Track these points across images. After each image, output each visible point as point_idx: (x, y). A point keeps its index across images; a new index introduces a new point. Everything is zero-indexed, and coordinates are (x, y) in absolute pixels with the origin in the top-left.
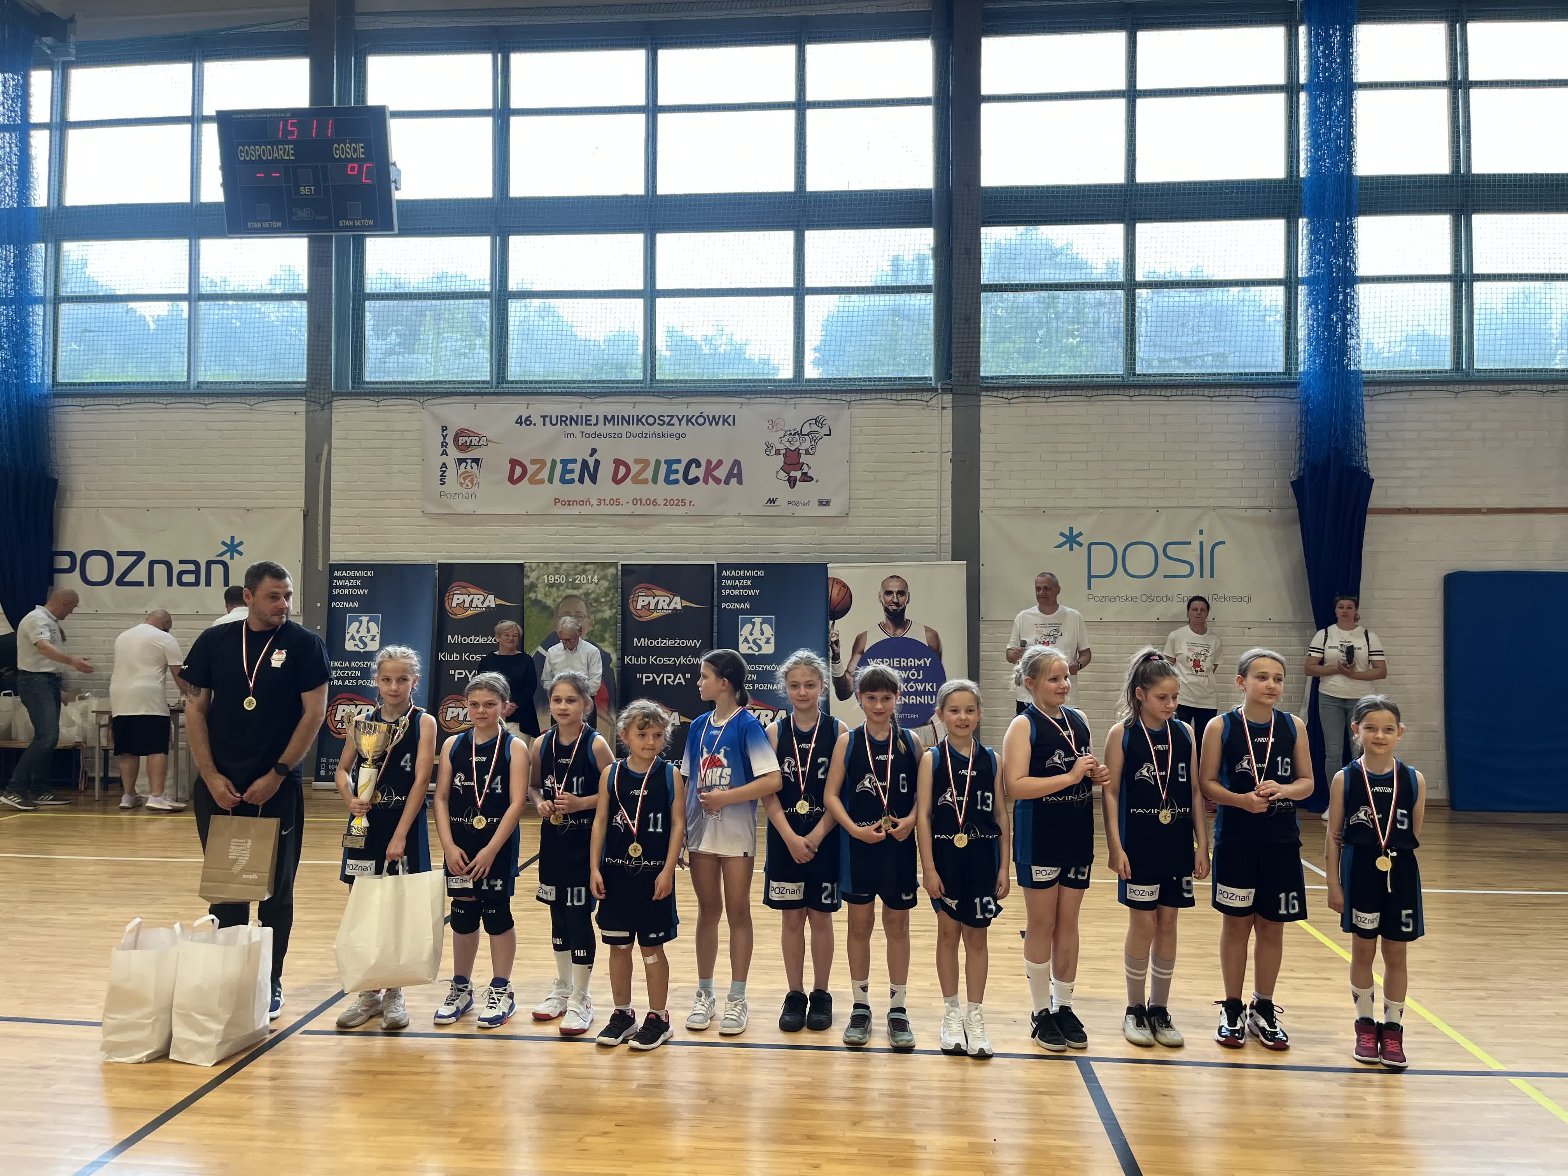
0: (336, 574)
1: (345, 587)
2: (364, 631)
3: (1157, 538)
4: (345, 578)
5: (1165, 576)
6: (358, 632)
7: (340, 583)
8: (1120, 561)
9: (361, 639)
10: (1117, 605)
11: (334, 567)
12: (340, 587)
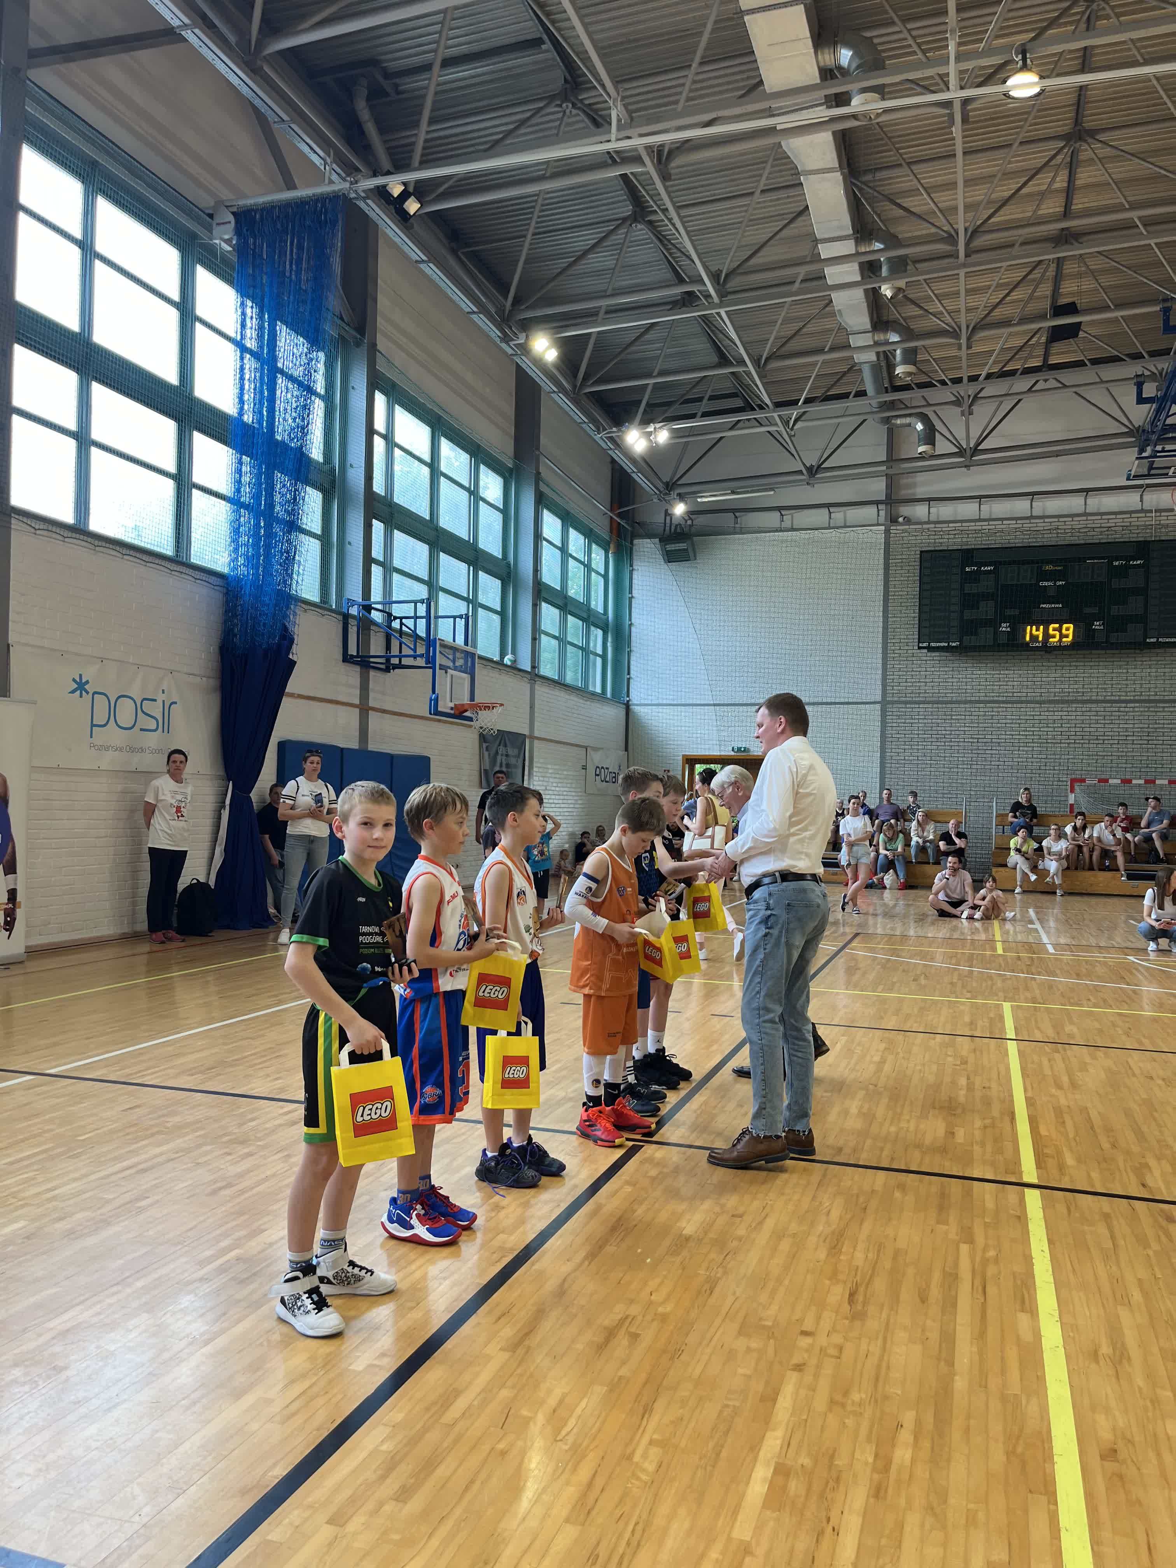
3: (136, 692)
5: (141, 730)
8: (112, 711)
10: (110, 754)
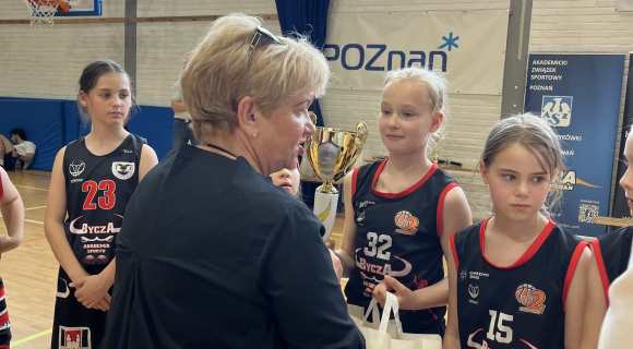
0: (534, 62)
1: (543, 74)
2: (556, 110)
4: (542, 66)
6: (551, 110)
7: (538, 70)
9: (554, 116)
11: (533, 57)
12: (537, 73)
